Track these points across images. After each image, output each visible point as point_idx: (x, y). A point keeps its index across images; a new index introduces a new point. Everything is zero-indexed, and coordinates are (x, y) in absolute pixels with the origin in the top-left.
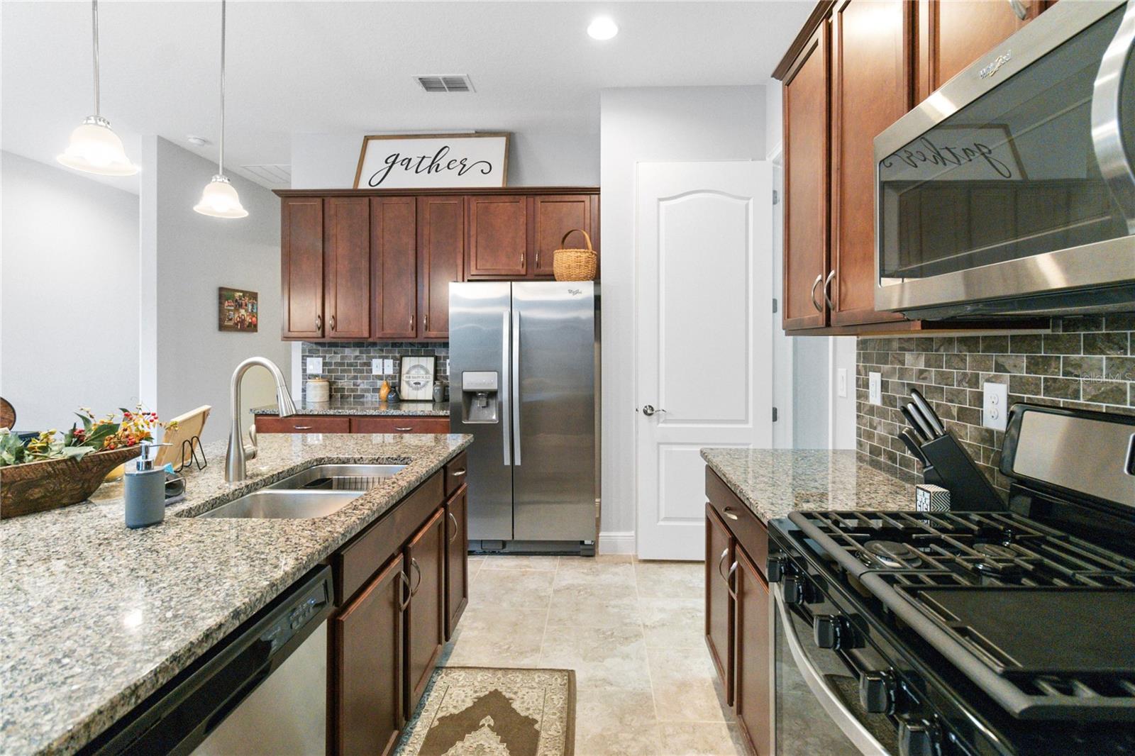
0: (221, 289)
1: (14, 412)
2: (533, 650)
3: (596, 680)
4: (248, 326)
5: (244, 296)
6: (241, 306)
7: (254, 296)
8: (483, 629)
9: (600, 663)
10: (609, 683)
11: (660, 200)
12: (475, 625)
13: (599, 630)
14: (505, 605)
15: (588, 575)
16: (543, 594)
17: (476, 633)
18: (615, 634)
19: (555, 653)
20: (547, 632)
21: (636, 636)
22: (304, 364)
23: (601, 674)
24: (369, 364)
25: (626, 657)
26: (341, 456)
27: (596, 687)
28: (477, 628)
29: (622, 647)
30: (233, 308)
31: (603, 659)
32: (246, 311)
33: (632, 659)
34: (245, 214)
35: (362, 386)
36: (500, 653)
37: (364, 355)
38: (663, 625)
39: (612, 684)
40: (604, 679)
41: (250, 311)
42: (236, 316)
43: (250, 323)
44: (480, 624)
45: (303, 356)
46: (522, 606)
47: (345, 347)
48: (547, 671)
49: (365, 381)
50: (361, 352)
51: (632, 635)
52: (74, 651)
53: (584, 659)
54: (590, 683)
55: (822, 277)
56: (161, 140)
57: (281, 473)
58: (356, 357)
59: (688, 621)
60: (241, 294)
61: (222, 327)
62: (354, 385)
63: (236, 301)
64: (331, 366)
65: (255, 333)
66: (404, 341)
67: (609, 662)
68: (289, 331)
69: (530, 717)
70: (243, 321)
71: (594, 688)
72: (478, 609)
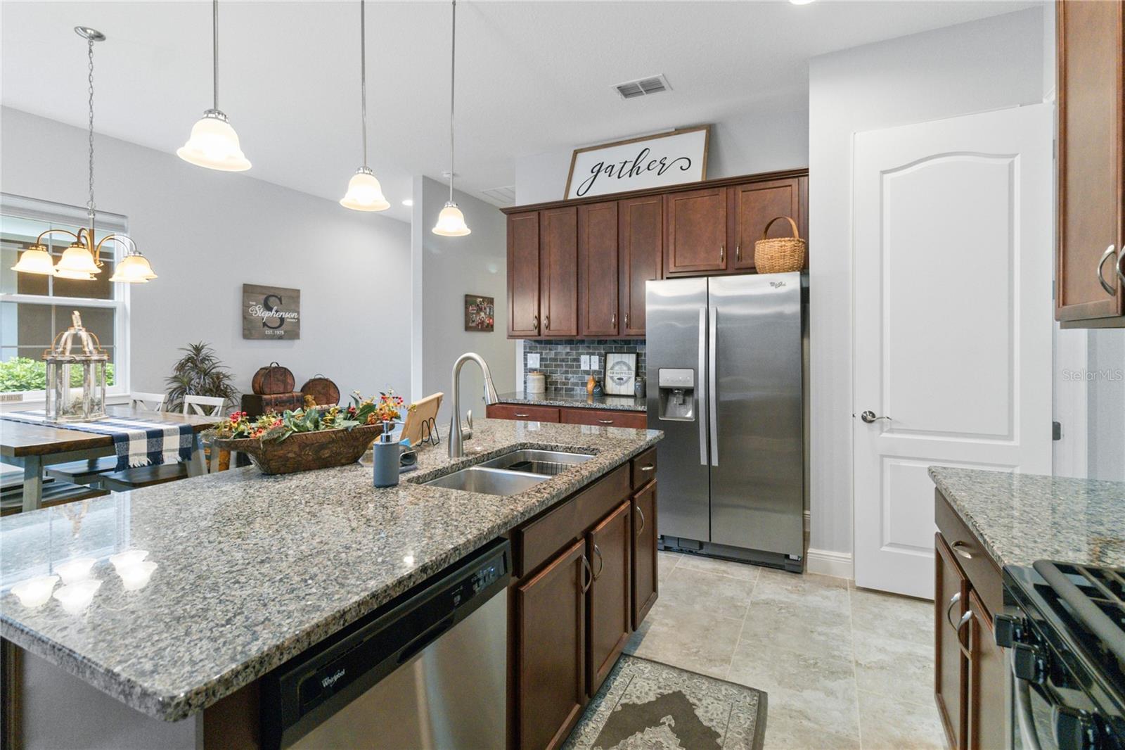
0: (467, 296)
1: (339, 393)
2: (723, 660)
3: (791, 710)
4: (487, 327)
5: (483, 301)
6: (481, 309)
7: (491, 301)
8: (673, 626)
9: (798, 693)
10: (806, 717)
11: (884, 172)
12: (666, 621)
13: (800, 656)
14: (697, 607)
15: (791, 593)
16: (739, 604)
17: (665, 629)
18: (819, 664)
19: (747, 669)
20: (739, 644)
21: (845, 673)
22: (525, 359)
23: (797, 704)
24: (578, 360)
25: (830, 693)
26: (540, 443)
27: (791, 717)
28: (667, 624)
29: (827, 681)
30: (475, 312)
31: (802, 689)
32: (485, 314)
33: (837, 698)
34: (468, 232)
35: (572, 380)
36: (688, 655)
37: (574, 352)
38: (882, 668)
39: (810, 720)
40: (800, 711)
41: (488, 313)
42: (478, 318)
43: (488, 324)
44: (670, 622)
45: (525, 352)
46: (715, 612)
47: (558, 344)
48: (735, 686)
49: (575, 376)
50: (571, 349)
51: (840, 670)
52: (316, 575)
53: (779, 684)
54: (783, 711)
55: (1116, 247)
56: (424, 177)
57: (490, 453)
58: (567, 354)
59: (917, 671)
60: (481, 300)
61: (467, 328)
62: (566, 379)
63: (478, 305)
64: (547, 361)
65: (492, 333)
66: (608, 338)
67: (807, 694)
68: (513, 330)
69: (713, 728)
70: (482, 322)
71: (788, 718)
72: (671, 606)
